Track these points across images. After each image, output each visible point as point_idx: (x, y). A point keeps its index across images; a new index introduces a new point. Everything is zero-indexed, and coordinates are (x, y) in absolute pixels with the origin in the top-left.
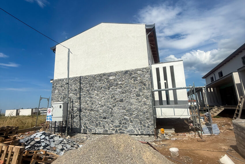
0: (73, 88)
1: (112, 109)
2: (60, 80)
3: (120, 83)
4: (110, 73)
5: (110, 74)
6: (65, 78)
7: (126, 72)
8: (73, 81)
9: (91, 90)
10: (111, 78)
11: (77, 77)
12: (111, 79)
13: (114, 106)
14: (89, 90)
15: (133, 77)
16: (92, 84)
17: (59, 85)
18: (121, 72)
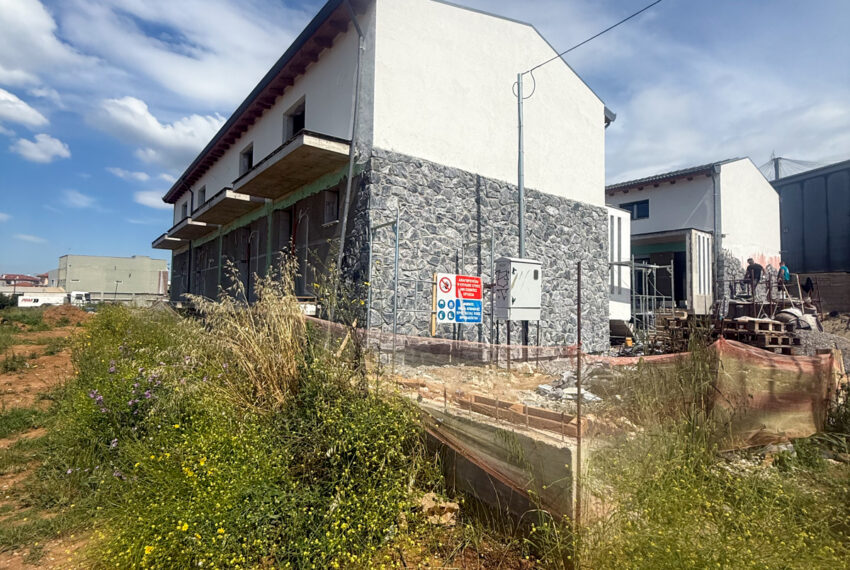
0: (456, 211)
1: (551, 295)
2: (408, 160)
3: (566, 229)
4: (550, 197)
5: (548, 200)
6: (426, 161)
7: (577, 206)
8: (455, 181)
9: (506, 232)
10: (551, 210)
11: (467, 173)
12: (551, 213)
13: (555, 288)
14: (504, 230)
15: (586, 224)
16: (510, 213)
17: (405, 180)
18: (567, 202)
